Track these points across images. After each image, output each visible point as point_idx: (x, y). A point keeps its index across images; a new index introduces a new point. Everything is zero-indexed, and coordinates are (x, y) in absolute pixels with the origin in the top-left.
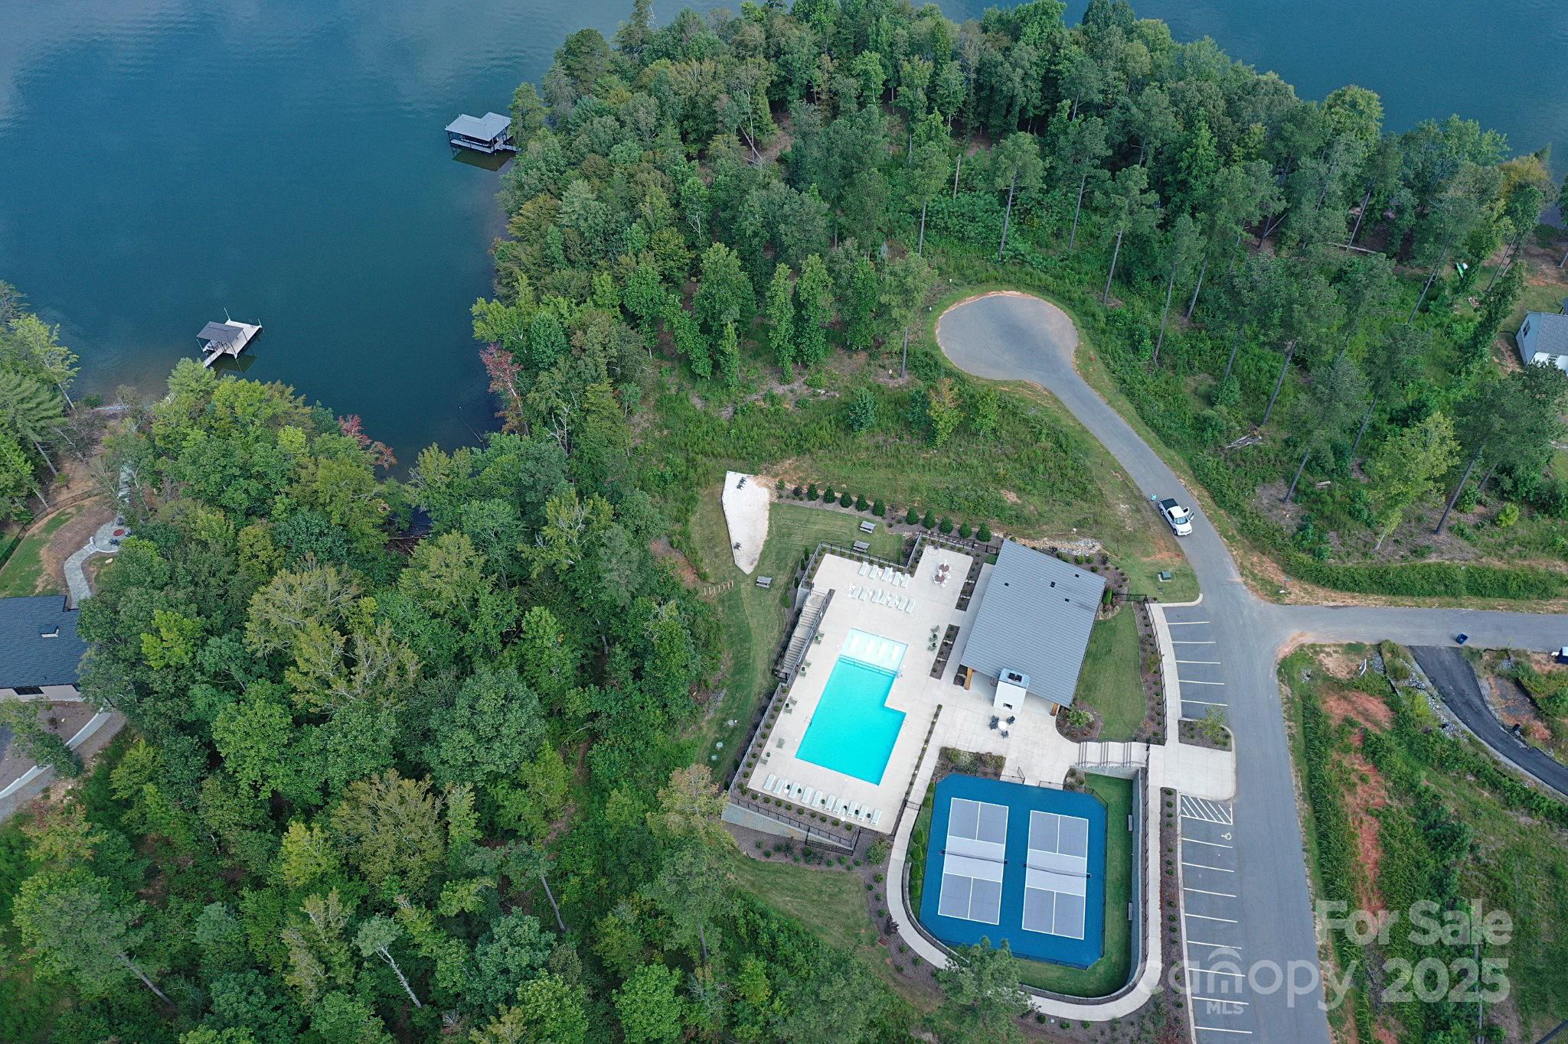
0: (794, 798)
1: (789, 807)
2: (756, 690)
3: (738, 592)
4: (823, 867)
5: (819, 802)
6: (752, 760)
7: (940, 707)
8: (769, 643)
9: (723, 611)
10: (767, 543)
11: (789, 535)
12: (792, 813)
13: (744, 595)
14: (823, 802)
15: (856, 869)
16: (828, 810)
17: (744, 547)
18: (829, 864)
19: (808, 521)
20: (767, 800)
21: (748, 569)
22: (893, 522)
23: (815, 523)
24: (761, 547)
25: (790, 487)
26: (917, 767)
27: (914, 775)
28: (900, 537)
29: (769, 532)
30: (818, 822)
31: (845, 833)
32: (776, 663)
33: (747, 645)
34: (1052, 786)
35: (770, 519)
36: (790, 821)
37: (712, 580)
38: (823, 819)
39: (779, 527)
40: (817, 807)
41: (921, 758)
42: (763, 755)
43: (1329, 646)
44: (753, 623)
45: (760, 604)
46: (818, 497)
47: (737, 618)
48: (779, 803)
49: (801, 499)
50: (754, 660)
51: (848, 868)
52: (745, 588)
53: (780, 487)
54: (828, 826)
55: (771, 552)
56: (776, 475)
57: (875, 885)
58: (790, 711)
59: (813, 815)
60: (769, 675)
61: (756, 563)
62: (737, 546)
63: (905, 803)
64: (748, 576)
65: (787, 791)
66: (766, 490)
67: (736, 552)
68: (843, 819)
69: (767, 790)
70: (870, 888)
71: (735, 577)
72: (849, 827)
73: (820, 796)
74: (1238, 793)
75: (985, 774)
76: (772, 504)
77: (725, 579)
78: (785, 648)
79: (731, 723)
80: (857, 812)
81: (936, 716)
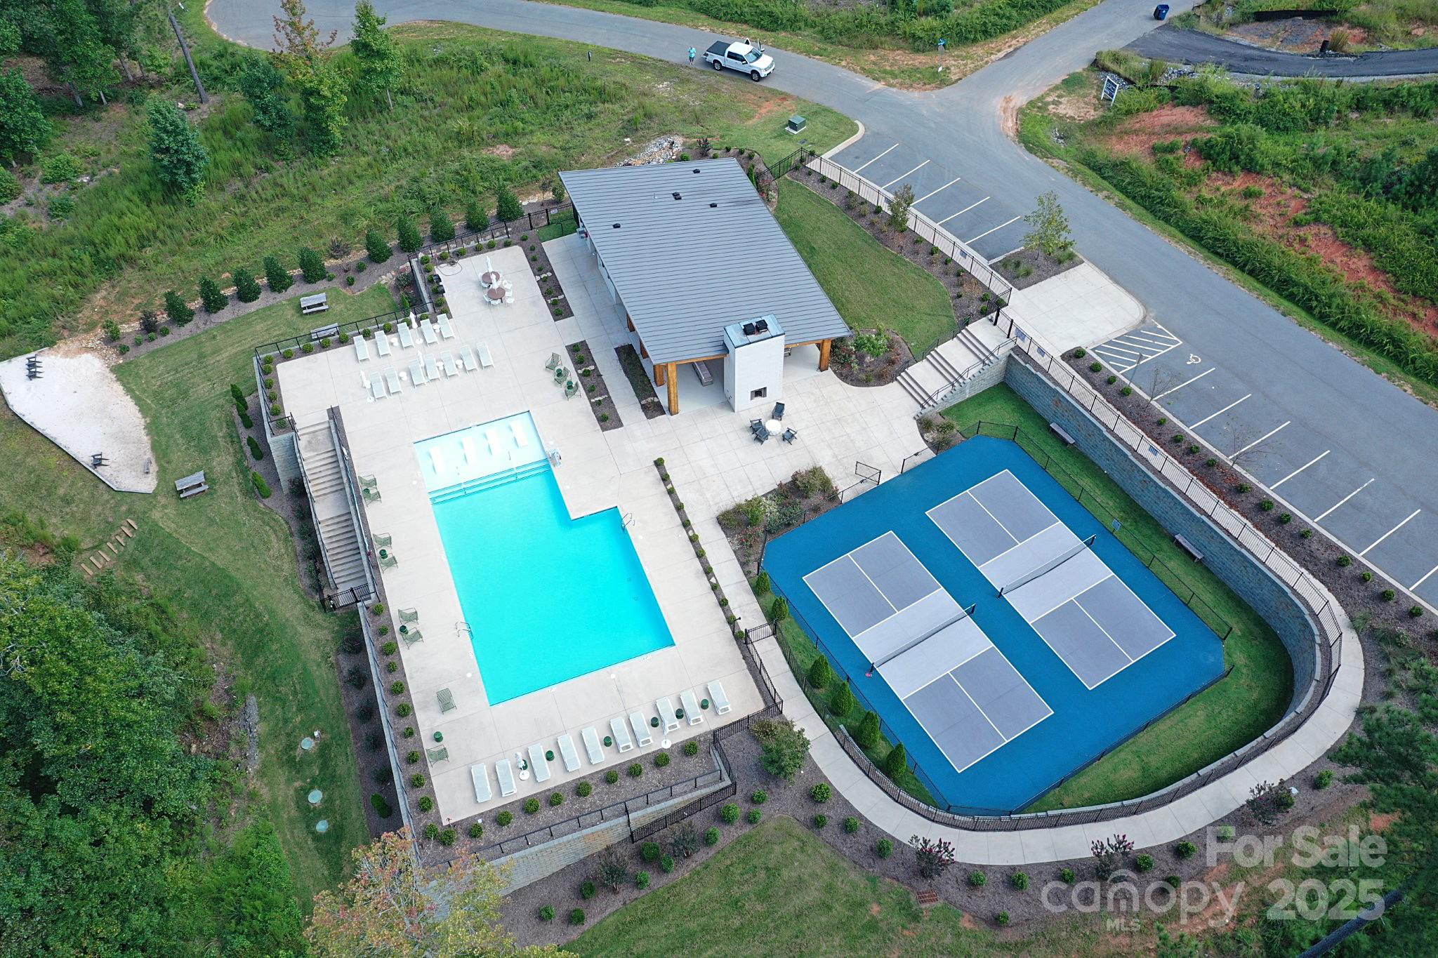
0: (551, 777)
1: (553, 799)
2: (315, 655)
3: (155, 529)
4: (702, 856)
5: (601, 748)
6: (414, 770)
7: (659, 463)
8: (278, 569)
9: (148, 578)
10: (153, 428)
11: (185, 394)
12: (569, 805)
13: (169, 526)
14: (607, 742)
15: (763, 811)
16: (629, 752)
17: (113, 454)
18: (708, 840)
19: (202, 356)
20: (501, 818)
21: (147, 485)
22: (351, 274)
23: (216, 352)
24: (145, 439)
25: (130, 328)
26: (708, 572)
27: (715, 588)
28: (380, 288)
29: (144, 409)
30: (628, 782)
31: (692, 765)
32: (319, 589)
33: (239, 598)
34: (919, 460)
35: (129, 390)
36: (578, 821)
37: (86, 544)
38: (634, 771)
39: (156, 395)
40: (604, 759)
41: (700, 555)
42: (428, 745)
43: (1048, 95)
44: (221, 558)
45: (211, 522)
46: (192, 314)
47: (184, 570)
48: (529, 807)
49: (165, 333)
50: (272, 612)
51: (750, 819)
52: (165, 517)
53: (113, 338)
54: (651, 777)
55: (170, 437)
56: (91, 327)
57: (823, 810)
58: (417, 636)
59: (609, 777)
60: (319, 617)
61: (154, 468)
62: (98, 462)
63: (742, 639)
64: (154, 495)
65: (526, 774)
66: (88, 357)
67: (100, 472)
68: (667, 745)
69: (489, 801)
70: (817, 823)
71: (130, 511)
72: (688, 749)
73: (594, 737)
74: (1145, 304)
75: (816, 509)
76: (116, 370)
77: (111, 527)
78: (314, 554)
79: (307, 744)
80: (680, 714)
81: (665, 478)
